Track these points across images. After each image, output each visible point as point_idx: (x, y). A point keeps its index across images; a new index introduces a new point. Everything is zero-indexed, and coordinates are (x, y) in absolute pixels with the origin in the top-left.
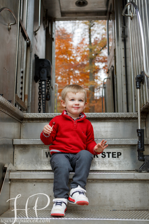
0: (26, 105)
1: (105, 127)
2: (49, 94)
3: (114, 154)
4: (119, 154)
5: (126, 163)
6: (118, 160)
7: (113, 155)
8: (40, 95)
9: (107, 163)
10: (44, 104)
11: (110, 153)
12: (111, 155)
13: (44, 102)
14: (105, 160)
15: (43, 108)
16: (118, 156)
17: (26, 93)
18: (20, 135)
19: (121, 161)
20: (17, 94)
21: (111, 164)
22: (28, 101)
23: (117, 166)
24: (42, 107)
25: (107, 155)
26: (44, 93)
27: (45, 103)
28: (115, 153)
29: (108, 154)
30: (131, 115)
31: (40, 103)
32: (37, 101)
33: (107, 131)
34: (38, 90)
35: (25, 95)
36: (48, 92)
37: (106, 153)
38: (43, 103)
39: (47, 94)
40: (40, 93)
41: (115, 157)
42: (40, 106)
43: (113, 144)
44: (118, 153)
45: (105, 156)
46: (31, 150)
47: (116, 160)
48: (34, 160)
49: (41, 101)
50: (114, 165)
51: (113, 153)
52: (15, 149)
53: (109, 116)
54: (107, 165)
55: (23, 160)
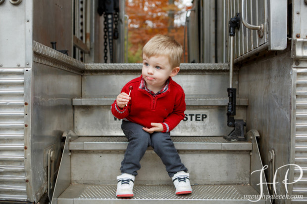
0: (88, 46)
1: (187, 81)
2: (117, 31)
3: (198, 116)
4: (204, 117)
5: (212, 127)
6: (203, 124)
7: (196, 117)
8: (105, 32)
9: (189, 128)
10: (111, 45)
11: (194, 115)
12: (194, 117)
13: (111, 41)
14: (186, 124)
15: (110, 49)
16: (203, 118)
17: (88, 31)
18: (80, 91)
19: (206, 125)
21: (193, 128)
22: (91, 40)
23: (201, 131)
24: (108, 48)
25: (189, 117)
26: (110, 30)
27: (112, 43)
28: (200, 115)
29: (190, 116)
30: (221, 66)
31: (106, 42)
32: (103, 40)
33: (190, 86)
34: (103, 26)
35: (86, 34)
36: (116, 28)
37: (188, 115)
38: (110, 43)
39: (115, 31)
40: (106, 30)
41: (200, 120)
42: (106, 46)
43: (197, 104)
44: (203, 115)
45: (187, 119)
46: (96, 111)
47: (200, 124)
48: (99, 123)
49: (107, 40)
50: (197, 129)
51: (196, 115)
52: (76, 111)
53: (193, 68)
54: (189, 130)
55: (86, 123)
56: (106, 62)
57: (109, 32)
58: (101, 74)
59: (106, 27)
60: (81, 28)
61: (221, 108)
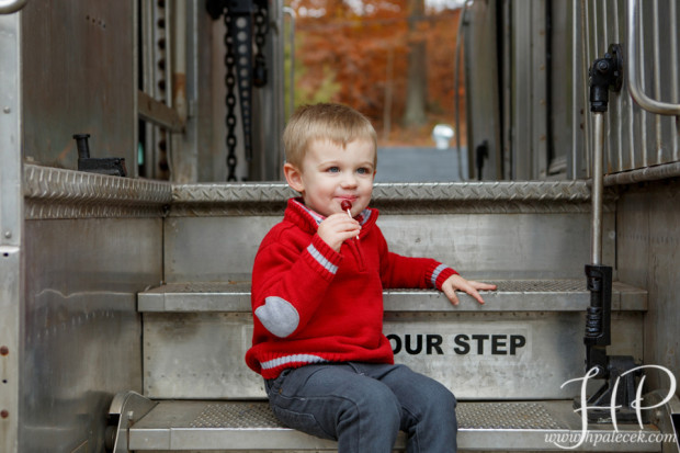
0: (181, 111)
1: (467, 232)
2: (263, 64)
3: (499, 341)
4: (518, 342)
5: (541, 372)
6: (513, 364)
7: (495, 345)
8: (229, 66)
9: (472, 375)
10: (246, 104)
11: (487, 337)
12: (487, 344)
13: (245, 94)
14: (465, 364)
15: (244, 118)
16: (514, 346)
17: (180, 69)
18: (160, 263)
19: (523, 367)
20: (145, 90)
21: (487, 376)
22: (188, 96)
23: (509, 383)
24: (237, 111)
25: (473, 344)
26: (243, 61)
27: (250, 99)
28: (504, 337)
29: (476, 341)
30: (565, 189)
31: (230, 95)
32: (222, 91)
33: (474, 248)
34: (222, 50)
35: (174, 76)
36: (260, 55)
37: (470, 336)
38: (242, 99)
39: (257, 62)
40: (230, 60)
41: (504, 353)
42: (231, 107)
43: (498, 309)
44: (513, 338)
45: (467, 348)
46: (205, 328)
47: (507, 364)
48: (214, 361)
49: (236, 91)
50: (498, 378)
51: (495, 338)
52: (148, 326)
53: (484, 195)
54: (473, 381)
55: (176, 362)
56: (232, 177)
57: (240, 68)
58: (219, 213)
59: (232, 52)
60: (158, 57)
61: (566, 318)
